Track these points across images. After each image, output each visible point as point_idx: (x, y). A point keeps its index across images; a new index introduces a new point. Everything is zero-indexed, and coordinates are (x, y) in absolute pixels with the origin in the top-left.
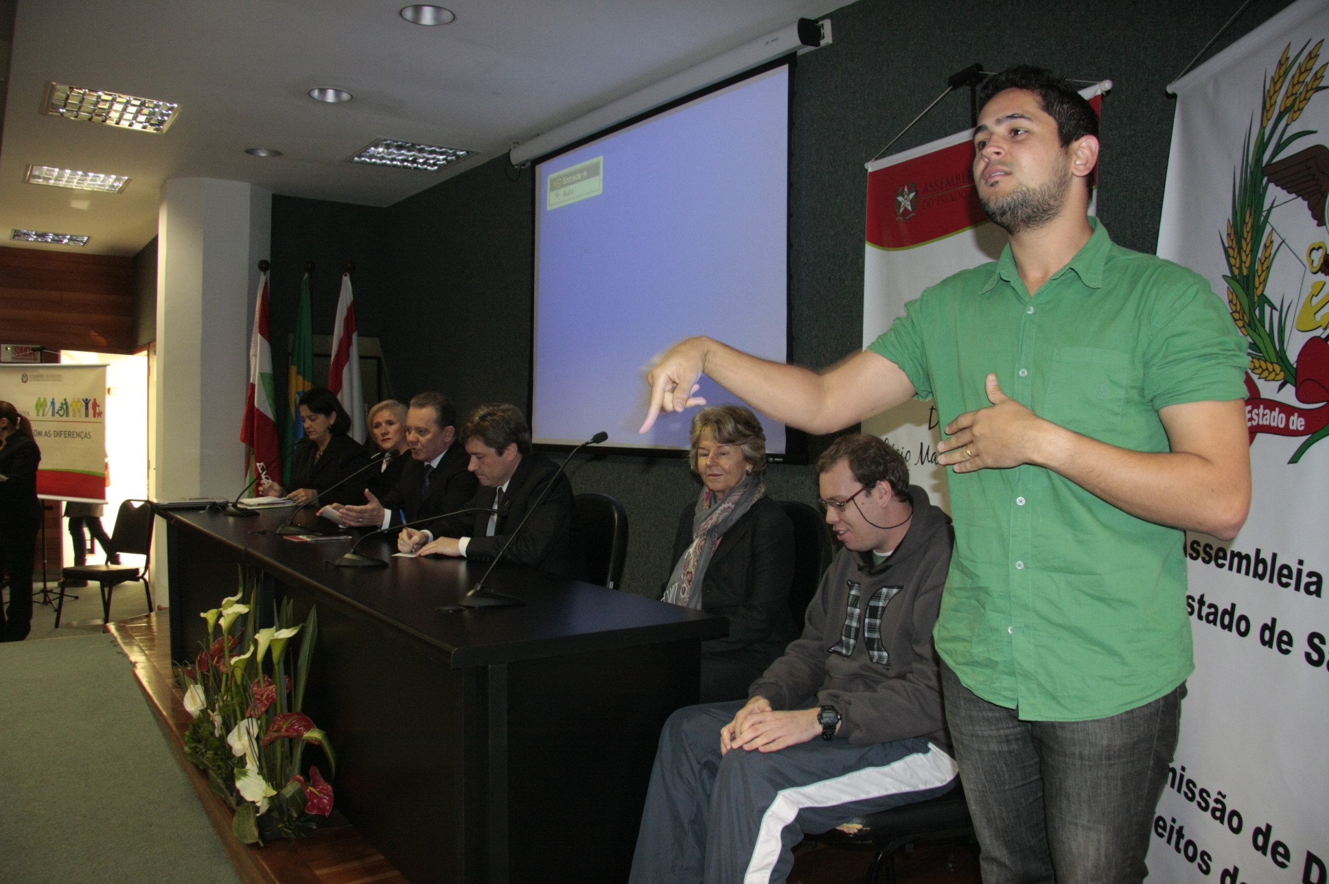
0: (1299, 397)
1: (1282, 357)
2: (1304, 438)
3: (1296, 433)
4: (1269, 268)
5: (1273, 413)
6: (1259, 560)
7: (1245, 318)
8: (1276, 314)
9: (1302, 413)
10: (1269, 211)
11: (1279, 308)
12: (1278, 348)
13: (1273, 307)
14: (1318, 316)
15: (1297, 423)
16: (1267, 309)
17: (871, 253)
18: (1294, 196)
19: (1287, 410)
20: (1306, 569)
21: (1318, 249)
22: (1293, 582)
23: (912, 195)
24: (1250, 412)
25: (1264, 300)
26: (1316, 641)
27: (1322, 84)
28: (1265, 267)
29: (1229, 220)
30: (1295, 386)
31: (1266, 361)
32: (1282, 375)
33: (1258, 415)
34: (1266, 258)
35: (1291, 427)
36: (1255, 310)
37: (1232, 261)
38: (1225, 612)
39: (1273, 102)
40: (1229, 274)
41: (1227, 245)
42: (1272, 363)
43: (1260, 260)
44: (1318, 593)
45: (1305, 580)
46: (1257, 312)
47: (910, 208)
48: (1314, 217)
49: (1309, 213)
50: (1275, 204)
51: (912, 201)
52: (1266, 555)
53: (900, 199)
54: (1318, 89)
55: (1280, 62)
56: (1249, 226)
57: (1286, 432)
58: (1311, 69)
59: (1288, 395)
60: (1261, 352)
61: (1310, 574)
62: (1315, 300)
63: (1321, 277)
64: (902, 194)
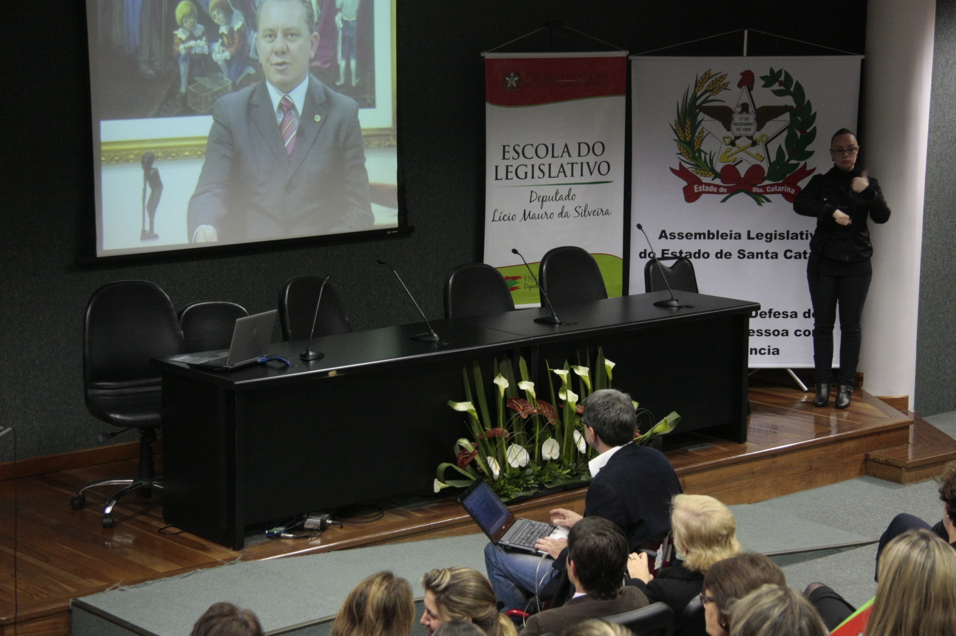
0: (722, 182)
1: (713, 170)
2: (726, 195)
3: (723, 193)
4: (702, 140)
5: (710, 187)
6: (711, 234)
7: (690, 156)
8: (708, 157)
9: (724, 187)
10: (701, 122)
11: (709, 154)
12: (710, 166)
13: (706, 154)
14: (729, 158)
15: (723, 190)
16: (703, 155)
17: (490, 108)
18: (714, 119)
19: (718, 187)
20: (734, 232)
21: (728, 138)
22: (729, 237)
23: (516, 79)
24: (698, 187)
25: (700, 151)
26: (741, 252)
27: (727, 88)
28: (700, 139)
29: (675, 120)
30: (720, 178)
31: (704, 171)
32: (713, 175)
33: (702, 188)
34: (700, 137)
35: (720, 191)
36: (695, 153)
37: (680, 135)
38: (695, 253)
39: (702, 85)
40: (677, 139)
41: (675, 128)
42: (707, 171)
43: (697, 137)
44: (740, 238)
45: (733, 236)
46: (697, 154)
47: (515, 85)
48: (725, 127)
49: (723, 127)
50: (704, 119)
51: (516, 82)
52: (713, 232)
53: (507, 79)
54: (725, 89)
55: (705, 73)
56: (689, 124)
57: (718, 193)
58: (722, 81)
59: (718, 181)
60: (700, 167)
61: (736, 234)
62: (727, 154)
63: (730, 147)
64: (509, 76)
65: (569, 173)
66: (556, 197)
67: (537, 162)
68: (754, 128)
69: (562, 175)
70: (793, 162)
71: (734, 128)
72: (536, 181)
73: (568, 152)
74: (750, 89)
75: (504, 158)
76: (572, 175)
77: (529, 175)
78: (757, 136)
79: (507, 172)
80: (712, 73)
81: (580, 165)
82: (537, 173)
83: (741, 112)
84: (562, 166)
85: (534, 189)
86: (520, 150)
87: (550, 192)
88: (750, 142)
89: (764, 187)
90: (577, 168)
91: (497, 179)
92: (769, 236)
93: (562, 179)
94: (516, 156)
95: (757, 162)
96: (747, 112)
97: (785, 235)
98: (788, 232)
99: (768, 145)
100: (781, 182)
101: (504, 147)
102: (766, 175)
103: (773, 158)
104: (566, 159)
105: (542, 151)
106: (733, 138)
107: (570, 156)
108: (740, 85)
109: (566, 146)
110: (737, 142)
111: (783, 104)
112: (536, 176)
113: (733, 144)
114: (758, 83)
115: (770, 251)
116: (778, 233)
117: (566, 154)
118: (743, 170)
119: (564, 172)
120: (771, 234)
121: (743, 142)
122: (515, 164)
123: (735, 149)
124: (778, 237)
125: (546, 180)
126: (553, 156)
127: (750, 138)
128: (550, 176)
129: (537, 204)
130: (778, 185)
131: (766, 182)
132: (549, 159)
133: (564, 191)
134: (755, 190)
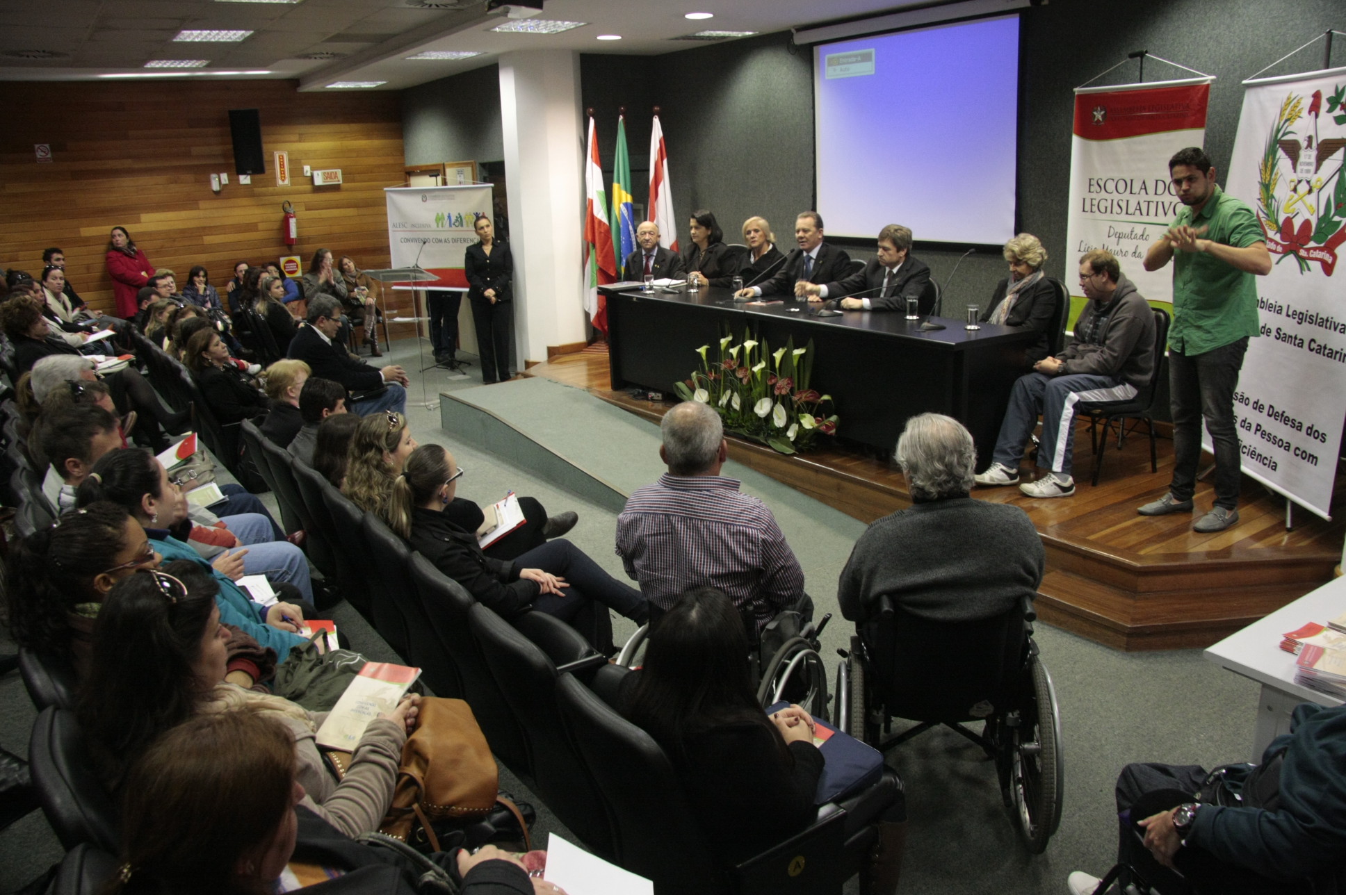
0: (1282, 239)
1: (1276, 222)
2: (1281, 255)
3: (1279, 253)
4: (1275, 184)
5: (1272, 244)
6: (1263, 302)
7: (1265, 201)
8: (1276, 204)
9: (1282, 245)
10: (1278, 159)
11: (1277, 201)
12: (1276, 218)
13: (1275, 200)
14: (1291, 209)
15: (1280, 249)
16: (1273, 201)
17: (1076, 140)
18: (1287, 156)
19: (1277, 243)
20: (1278, 304)
21: (1293, 182)
22: (1273, 309)
23: (1103, 113)
25: (1273, 197)
26: (1279, 330)
27: (1301, 115)
29: (1263, 157)
30: (1281, 234)
31: (1271, 223)
32: (1277, 229)
34: (1275, 179)
35: (1277, 250)
36: (1269, 199)
37: (1264, 177)
39: (1284, 113)
40: (1261, 181)
41: (1261, 168)
42: (1274, 224)
43: (1273, 179)
44: (1280, 313)
45: (1277, 308)
46: (1270, 201)
47: (1101, 119)
48: (1293, 168)
49: (1291, 167)
50: (1280, 157)
51: (1102, 116)
52: (1265, 300)
53: (1095, 113)
54: (1299, 117)
55: (1289, 98)
56: (1270, 163)
57: (1275, 252)
58: (1299, 107)
59: (1277, 238)
60: (1270, 218)
61: (1279, 306)
62: (1290, 202)
63: (1292, 193)
64: (1096, 111)
65: (1145, 212)
66: (1131, 235)
67: (1116, 197)
68: (1313, 168)
69: (1138, 212)
70: (1336, 219)
71: (1299, 168)
72: (1115, 217)
73: (1145, 189)
74: (1317, 116)
75: (1090, 191)
76: (1148, 215)
77: (1109, 209)
78: (1314, 179)
79: (1092, 205)
80: (1293, 96)
81: (1155, 203)
82: (1116, 208)
83: (1306, 148)
84: (1139, 203)
85: (1113, 224)
86: (1102, 184)
87: (1126, 229)
88: (1307, 188)
89: (1308, 250)
90: (1153, 206)
91: (1084, 211)
92: (1301, 316)
93: (1137, 218)
94: (1098, 189)
95: (1308, 216)
96: (1311, 148)
97: (1314, 319)
98: (1317, 314)
99: (1321, 193)
100: (1322, 245)
101: (1090, 180)
102: (1312, 234)
103: (1321, 213)
104: (1143, 197)
105: (1121, 186)
106: (1296, 182)
107: (1147, 193)
108: (1310, 112)
109: (1144, 182)
110: (1299, 188)
111: (1339, 137)
112: (1114, 211)
113: (1295, 190)
114: (1325, 105)
115: (1299, 337)
116: (1309, 314)
117: (1143, 191)
118: (1297, 224)
119: (1140, 209)
120: (1303, 314)
121: (1303, 188)
122: (1097, 197)
123: (1296, 197)
124: (1308, 319)
125: (1123, 217)
126: (1131, 193)
127: (1308, 182)
128: (1127, 213)
129: (1113, 239)
130: (1321, 249)
131: (1312, 244)
132: (1127, 196)
133: (1139, 230)
134: (1303, 253)
